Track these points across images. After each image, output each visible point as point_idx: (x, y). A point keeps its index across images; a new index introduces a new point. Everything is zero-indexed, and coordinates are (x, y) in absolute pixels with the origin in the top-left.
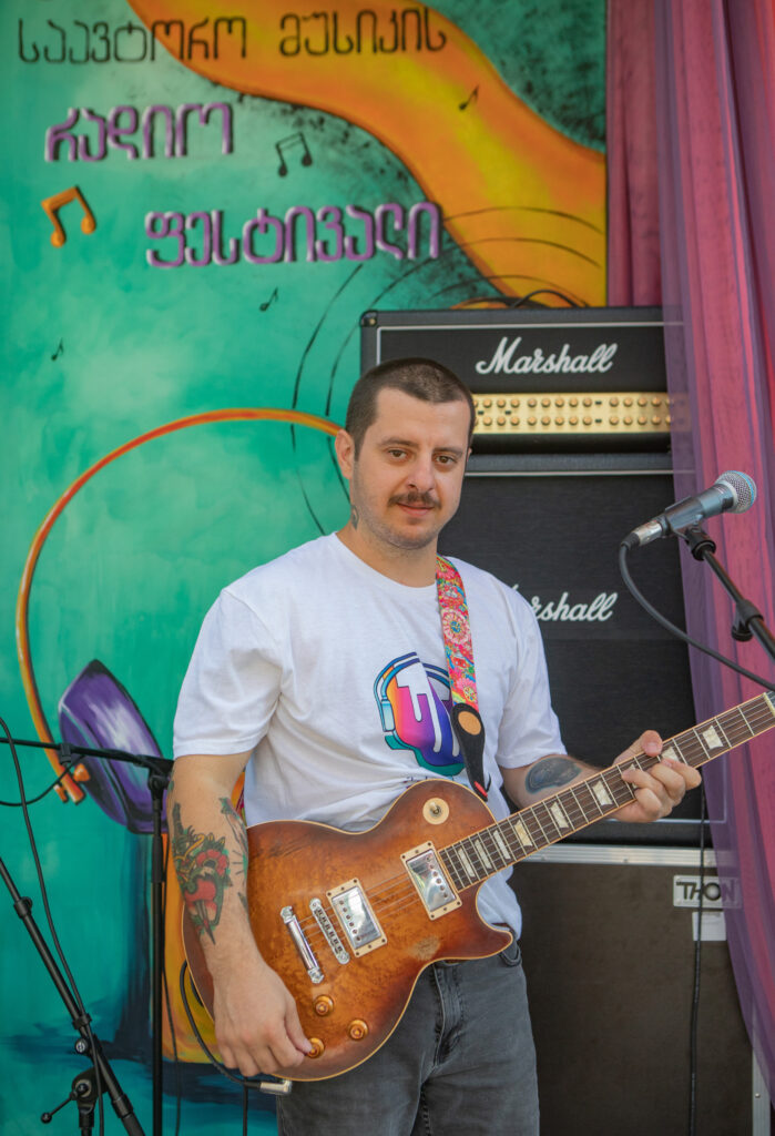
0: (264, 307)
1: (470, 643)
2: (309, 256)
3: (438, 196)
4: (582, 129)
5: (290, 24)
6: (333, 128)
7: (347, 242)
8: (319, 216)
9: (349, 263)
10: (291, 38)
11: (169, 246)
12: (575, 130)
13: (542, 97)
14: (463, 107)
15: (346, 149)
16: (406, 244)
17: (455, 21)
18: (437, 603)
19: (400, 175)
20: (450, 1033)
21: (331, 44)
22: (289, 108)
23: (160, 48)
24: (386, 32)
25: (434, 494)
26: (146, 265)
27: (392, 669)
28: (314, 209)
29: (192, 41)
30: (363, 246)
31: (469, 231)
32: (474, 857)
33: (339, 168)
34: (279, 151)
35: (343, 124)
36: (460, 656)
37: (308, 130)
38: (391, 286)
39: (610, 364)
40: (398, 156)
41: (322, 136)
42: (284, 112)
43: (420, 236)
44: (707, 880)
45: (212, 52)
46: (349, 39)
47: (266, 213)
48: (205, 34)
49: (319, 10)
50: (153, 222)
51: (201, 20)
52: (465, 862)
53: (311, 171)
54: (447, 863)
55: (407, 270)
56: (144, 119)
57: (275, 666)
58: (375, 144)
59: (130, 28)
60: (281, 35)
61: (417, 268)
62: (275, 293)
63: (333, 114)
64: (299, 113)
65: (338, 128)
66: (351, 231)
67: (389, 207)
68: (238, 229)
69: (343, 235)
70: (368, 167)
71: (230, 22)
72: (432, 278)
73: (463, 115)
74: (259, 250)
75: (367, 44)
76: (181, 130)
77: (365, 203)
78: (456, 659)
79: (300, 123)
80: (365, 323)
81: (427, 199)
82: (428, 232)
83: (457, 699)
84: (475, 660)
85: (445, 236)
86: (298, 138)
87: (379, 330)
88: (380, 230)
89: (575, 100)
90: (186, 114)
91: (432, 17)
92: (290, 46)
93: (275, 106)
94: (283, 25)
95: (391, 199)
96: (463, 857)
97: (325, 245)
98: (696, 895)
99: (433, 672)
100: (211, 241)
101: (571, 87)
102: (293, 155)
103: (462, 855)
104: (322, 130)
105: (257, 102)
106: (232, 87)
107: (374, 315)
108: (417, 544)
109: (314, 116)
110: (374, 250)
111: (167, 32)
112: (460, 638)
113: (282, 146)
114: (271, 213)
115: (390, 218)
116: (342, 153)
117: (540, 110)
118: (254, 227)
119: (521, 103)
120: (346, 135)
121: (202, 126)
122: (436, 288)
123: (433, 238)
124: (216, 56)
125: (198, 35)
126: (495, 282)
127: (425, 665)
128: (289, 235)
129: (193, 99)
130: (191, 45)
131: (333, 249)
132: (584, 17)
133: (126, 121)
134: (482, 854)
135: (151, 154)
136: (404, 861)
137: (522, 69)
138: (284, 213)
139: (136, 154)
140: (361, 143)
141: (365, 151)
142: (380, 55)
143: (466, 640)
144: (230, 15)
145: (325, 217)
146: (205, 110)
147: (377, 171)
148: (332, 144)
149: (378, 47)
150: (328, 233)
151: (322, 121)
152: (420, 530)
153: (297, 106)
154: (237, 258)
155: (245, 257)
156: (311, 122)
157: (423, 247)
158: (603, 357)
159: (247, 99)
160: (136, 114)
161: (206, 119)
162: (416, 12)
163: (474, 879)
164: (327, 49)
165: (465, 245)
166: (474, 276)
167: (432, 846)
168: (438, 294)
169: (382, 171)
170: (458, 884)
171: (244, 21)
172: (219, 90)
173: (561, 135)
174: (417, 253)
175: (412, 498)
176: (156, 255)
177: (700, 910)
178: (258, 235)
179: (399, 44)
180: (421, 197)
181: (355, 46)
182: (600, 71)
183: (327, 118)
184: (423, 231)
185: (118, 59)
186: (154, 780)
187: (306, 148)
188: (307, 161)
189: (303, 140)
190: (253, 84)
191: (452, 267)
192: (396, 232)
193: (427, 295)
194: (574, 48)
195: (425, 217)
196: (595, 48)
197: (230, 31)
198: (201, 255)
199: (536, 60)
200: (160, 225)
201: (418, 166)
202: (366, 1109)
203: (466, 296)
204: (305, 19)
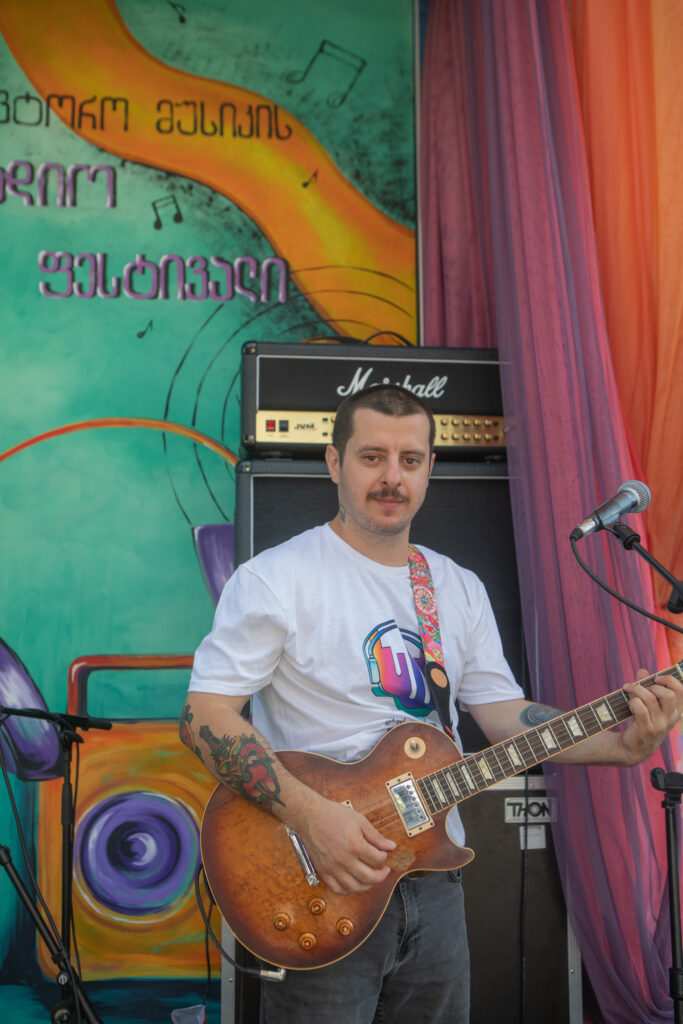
0: (141, 335)
1: (436, 613)
2: (179, 295)
3: (286, 254)
4: (397, 210)
5: (165, 108)
6: (200, 194)
7: (211, 286)
8: (188, 263)
9: (213, 303)
10: (167, 119)
11: (59, 280)
12: (391, 211)
13: (368, 183)
14: (305, 185)
15: (211, 211)
16: (260, 290)
17: (299, 118)
18: (409, 581)
19: (255, 235)
20: (410, 936)
21: (199, 126)
22: (163, 174)
23: (54, 117)
24: (244, 121)
25: (402, 490)
26: (39, 294)
27: (377, 633)
28: (184, 258)
29: (81, 114)
30: (224, 289)
31: (311, 282)
32: (445, 786)
33: (204, 226)
34: (155, 209)
35: (208, 191)
36: (429, 624)
37: (179, 194)
38: (247, 323)
39: (442, 392)
40: (253, 220)
41: (190, 199)
42: (159, 178)
43: (271, 285)
44: (531, 800)
45: (99, 124)
46: (213, 124)
47: (143, 258)
48: (94, 109)
49: (189, 99)
50: (46, 259)
51: (90, 97)
52: (438, 790)
53: (181, 227)
54: (424, 791)
55: (260, 311)
56: (39, 173)
57: (282, 631)
58: (235, 208)
59: (28, 98)
60: (158, 116)
61: (268, 310)
62: (151, 324)
63: (201, 183)
64: (172, 179)
65: (204, 193)
66: (214, 277)
67: (246, 259)
68: (119, 269)
69: (208, 279)
70: (229, 227)
71: (115, 101)
72: (280, 319)
73: (305, 192)
74: (137, 287)
75: (228, 130)
76: (71, 185)
77: (226, 255)
78: (427, 626)
79: (172, 187)
80: (246, 351)
81: (276, 256)
82: (278, 281)
83: (429, 658)
84: (440, 627)
85: (292, 286)
86: (172, 200)
87: (258, 357)
88: (238, 277)
89: (392, 188)
90: (76, 172)
91: (280, 113)
92: (165, 126)
93: (152, 172)
94: (159, 108)
95: (247, 253)
96: (437, 786)
97: (192, 287)
98: (523, 813)
99: (407, 636)
100: (96, 278)
101: (390, 177)
102: (167, 213)
103: (436, 784)
104: (191, 195)
105: (137, 168)
106: (116, 154)
107: (254, 345)
108: (394, 531)
109: (184, 183)
110: (233, 292)
111: (61, 104)
112: (429, 609)
113: (158, 205)
114: (148, 258)
115: (246, 269)
116: (207, 214)
117: (366, 193)
118: (133, 269)
119: (350, 185)
120: (211, 200)
121: (90, 183)
122: (284, 326)
123: (282, 287)
124: (102, 127)
125: (87, 109)
126: (331, 323)
127: (401, 630)
128: (162, 277)
129: (83, 161)
130: (80, 117)
131: (199, 290)
132: (399, 125)
133: (22, 173)
134: (452, 784)
135: (45, 202)
136: (388, 787)
137: (352, 160)
138: (159, 259)
139: (32, 201)
140: (222, 207)
141: (226, 214)
142: (238, 139)
143: (433, 611)
144: (114, 95)
145: (193, 264)
146: (92, 170)
147: (236, 230)
148: (199, 206)
149: (237, 132)
150: (195, 278)
151: (191, 187)
152: (394, 520)
153: (170, 174)
154: (118, 293)
155: (125, 292)
156: (182, 187)
157: (274, 293)
158: (436, 387)
159: (128, 165)
160: (32, 169)
161: (93, 178)
162: (268, 108)
163: (445, 805)
164: (195, 130)
165: (308, 293)
166: (316, 319)
167: (411, 777)
168: (286, 331)
169: (240, 231)
170: (432, 808)
171: (126, 102)
172: (105, 155)
173: (381, 213)
174: (269, 297)
175: (385, 493)
176: (47, 287)
177: (526, 825)
178: (137, 276)
179: (254, 132)
180: (271, 253)
181: (219, 130)
182: (411, 167)
183: (195, 185)
184: (273, 281)
185: (17, 122)
186: (66, 734)
187: (177, 207)
188: (178, 218)
189: (175, 201)
190: (134, 153)
191: (297, 310)
192: (251, 280)
193: (276, 331)
194: (391, 148)
195: (275, 269)
196: (406, 150)
197: (114, 108)
198: (87, 289)
199: (363, 154)
200: (52, 263)
201: (270, 229)
202: (339, 999)
203: (308, 334)
204: (178, 105)
